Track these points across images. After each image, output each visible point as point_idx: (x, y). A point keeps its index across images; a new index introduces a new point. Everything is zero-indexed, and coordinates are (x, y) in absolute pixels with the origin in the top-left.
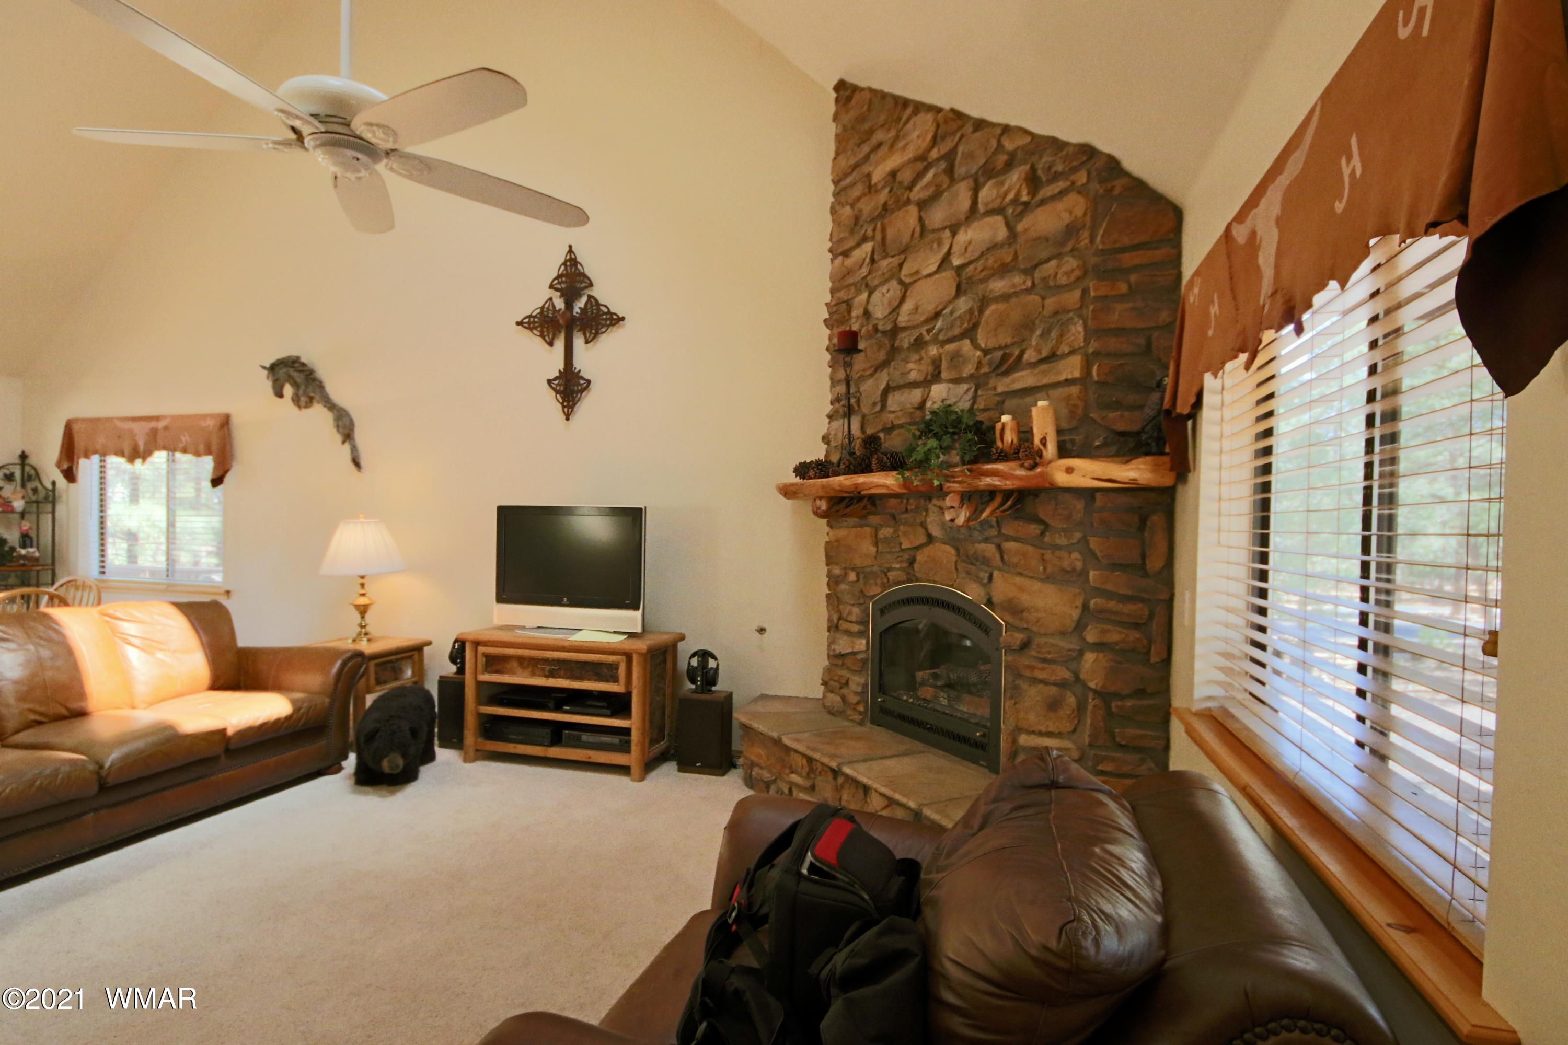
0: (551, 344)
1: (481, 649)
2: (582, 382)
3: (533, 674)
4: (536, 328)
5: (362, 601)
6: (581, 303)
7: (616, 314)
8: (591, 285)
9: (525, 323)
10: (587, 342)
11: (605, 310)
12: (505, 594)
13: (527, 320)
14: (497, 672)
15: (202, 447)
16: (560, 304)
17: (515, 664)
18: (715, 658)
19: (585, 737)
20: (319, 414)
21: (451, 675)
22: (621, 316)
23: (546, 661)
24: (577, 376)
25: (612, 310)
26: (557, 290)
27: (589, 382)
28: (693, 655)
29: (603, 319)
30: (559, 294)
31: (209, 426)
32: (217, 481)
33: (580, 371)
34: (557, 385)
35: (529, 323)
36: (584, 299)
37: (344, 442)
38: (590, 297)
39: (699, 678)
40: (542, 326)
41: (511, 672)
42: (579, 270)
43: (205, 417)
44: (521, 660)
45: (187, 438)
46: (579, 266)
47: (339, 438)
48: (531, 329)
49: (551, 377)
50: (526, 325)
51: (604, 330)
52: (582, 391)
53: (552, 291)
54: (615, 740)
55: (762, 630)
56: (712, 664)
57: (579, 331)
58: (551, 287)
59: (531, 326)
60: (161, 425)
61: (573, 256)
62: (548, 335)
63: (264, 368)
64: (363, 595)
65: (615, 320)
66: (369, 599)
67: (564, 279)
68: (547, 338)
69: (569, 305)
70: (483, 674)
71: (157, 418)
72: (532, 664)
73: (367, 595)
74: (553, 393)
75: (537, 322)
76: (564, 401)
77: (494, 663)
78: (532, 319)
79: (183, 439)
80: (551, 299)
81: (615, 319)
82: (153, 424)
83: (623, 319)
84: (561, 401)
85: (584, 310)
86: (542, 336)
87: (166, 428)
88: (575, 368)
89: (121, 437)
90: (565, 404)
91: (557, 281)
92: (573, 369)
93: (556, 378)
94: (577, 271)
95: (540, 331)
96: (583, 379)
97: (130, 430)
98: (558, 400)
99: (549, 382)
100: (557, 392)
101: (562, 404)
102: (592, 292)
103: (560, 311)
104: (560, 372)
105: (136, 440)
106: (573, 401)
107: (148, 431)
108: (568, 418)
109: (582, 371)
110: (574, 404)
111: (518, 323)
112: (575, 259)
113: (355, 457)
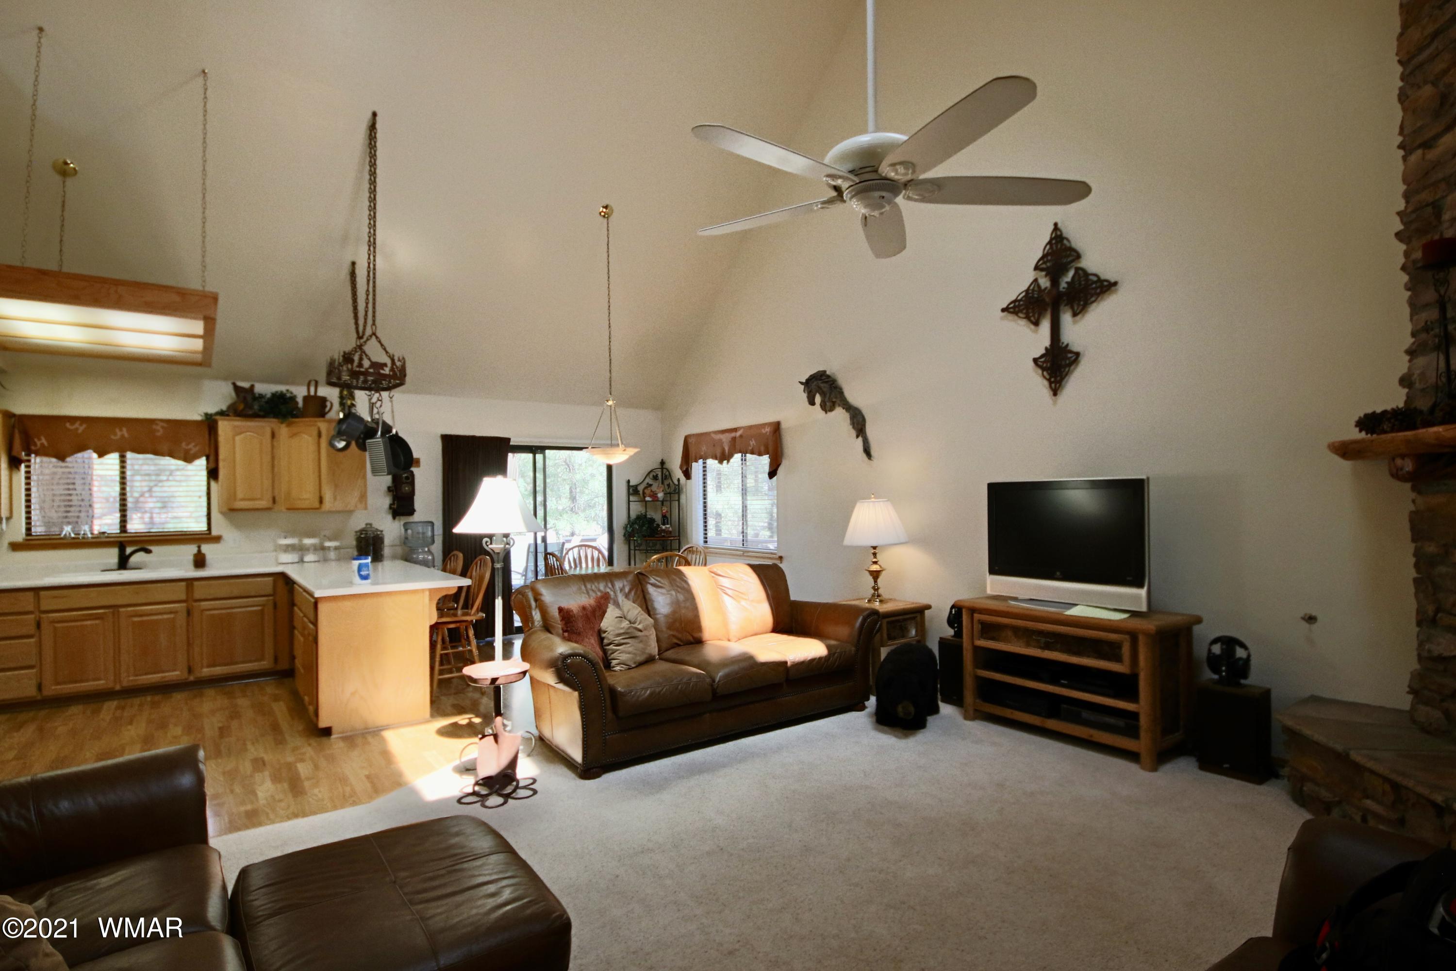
0: (1036, 324)
1: (977, 616)
2: (1070, 355)
3: (1028, 645)
4: (1021, 311)
5: (875, 568)
6: (1067, 278)
7: (1107, 281)
8: (1078, 256)
9: (1011, 308)
10: (1075, 314)
11: (1095, 279)
12: (997, 566)
13: (1012, 305)
14: (993, 639)
15: (762, 449)
16: (1045, 283)
17: (1010, 633)
18: (1243, 646)
19: (1085, 714)
20: (840, 415)
21: (950, 638)
22: (1113, 281)
23: (1041, 633)
24: (1065, 350)
25: (1103, 277)
26: (1042, 270)
27: (1077, 354)
28: (1215, 641)
29: (1093, 289)
30: (1044, 273)
31: (767, 432)
32: (772, 474)
33: (1067, 345)
34: (1043, 362)
35: (1014, 307)
36: (1071, 273)
37: (857, 437)
38: (1078, 269)
39: (1224, 668)
40: (1027, 308)
41: (1006, 640)
42: (1065, 245)
43: (763, 425)
44: (1016, 630)
45: (754, 442)
46: (1065, 242)
47: (853, 433)
48: (1016, 313)
49: (1037, 355)
50: (1011, 310)
51: (1093, 299)
52: (1070, 365)
53: (1037, 272)
54: (1121, 723)
55: (1311, 619)
56: (1240, 653)
57: (1065, 305)
58: (1036, 268)
59: (1017, 310)
60: (738, 434)
61: (1059, 233)
62: (1033, 316)
63: (801, 383)
64: (875, 563)
66: (880, 566)
67: (1049, 258)
68: (1032, 319)
69: (1055, 282)
70: (979, 640)
71: (735, 430)
72: (1027, 635)
73: (878, 563)
74: (1040, 371)
75: (1022, 305)
76: (1051, 377)
77: (989, 630)
78: (1017, 304)
79: (751, 443)
80: (1036, 280)
81: (1106, 286)
82: (733, 434)
83: (1115, 284)
84: (1048, 377)
85: (1071, 284)
86: (1028, 318)
87: (741, 436)
88: (1063, 343)
89: (714, 446)
90: (1053, 380)
91: (1041, 262)
92: (1061, 344)
93: (1042, 356)
94: (1064, 247)
95: (1025, 313)
96: (1071, 352)
97: (720, 440)
98: (1044, 377)
99: (1035, 360)
100: (1043, 369)
101: (1049, 380)
102: (1080, 263)
103: (1046, 290)
104: (1047, 349)
105: (722, 445)
106: (1060, 375)
107: (730, 440)
108: (1056, 393)
109: (1070, 344)
110: (1062, 379)
111: (1003, 310)
112: (1061, 235)
113: (867, 448)
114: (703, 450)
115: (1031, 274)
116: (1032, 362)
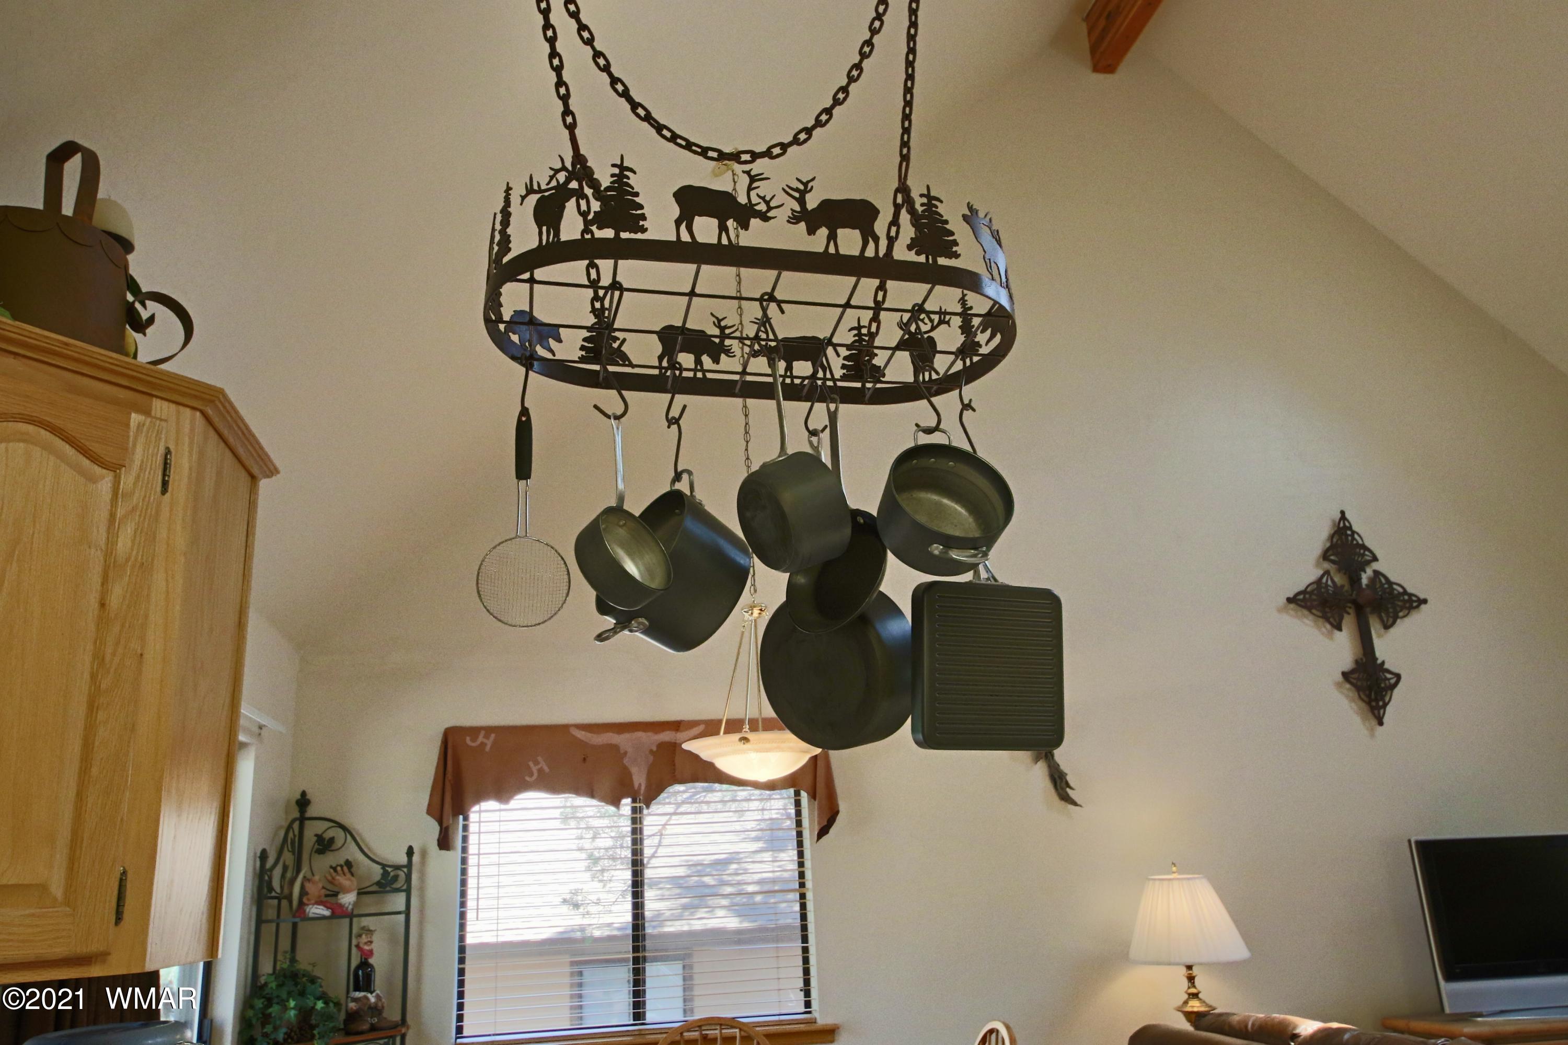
0: (1338, 628)
2: (1389, 676)
4: (1315, 609)
6: (1365, 579)
7: (1416, 596)
8: (1375, 559)
9: (1300, 601)
10: (1387, 627)
11: (1401, 590)
13: (1301, 597)
16: (1338, 578)
22: (1422, 598)
24: (1383, 668)
25: (1410, 590)
26: (1333, 562)
27: (1398, 677)
29: (1400, 600)
30: (1335, 567)
33: (1383, 663)
34: (1358, 679)
35: (1304, 600)
36: (1369, 575)
38: (1377, 573)
40: (1323, 605)
42: (1357, 541)
46: (1357, 538)
48: (1308, 611)
49: (1345, 670)
50: (1301, 603)
51: (1405, 613)
52: (1393, 687)
53: (1327, 563)
57: (1371, 613)
58: (1325, 556)
59: (1308, 606)
61: (1347, 524)
62: (1333, 618)
64: (1195, 995)
65: (1413, 603)
67: (1340, 550)
68: (1331, 620)
69: (1355, 581)
74: (1353, 692)
75: (1315, 600)
76: (1371, 700)
78: (1307, 596)
80: (1327, 573)
81: (1415, 601)
83: (1425, 602)
84: (1366, 699)
85: (1373, 587)
86: (1326, 618)
88: (1378, 660)
89: (584, 759)
90: (1374, 703)
91: (1330, 554)
92: (1375, 660)
93: (1352, 671)
94: (1355, 542)
95: (1321, 613)
96: (1390, 672)
97: (614, 748)
98: (1363, 700)
99: (1345, 674)
100: (1358, 689)
101: (1370, 703)
102: (1375, 566)
103: (1343, 586)
104: (1357, 662)
105: (626, 761)
106: (1383, 699)
107: (654, 749)
108: (1381, 723)
109: (1386, 662)
110: (1385, 705)
111: (1289, 600)
112: (1350, 528)
113: (1059, 781)
114: (535, 769)
115: (1318, 565)
116: (1340, 678)
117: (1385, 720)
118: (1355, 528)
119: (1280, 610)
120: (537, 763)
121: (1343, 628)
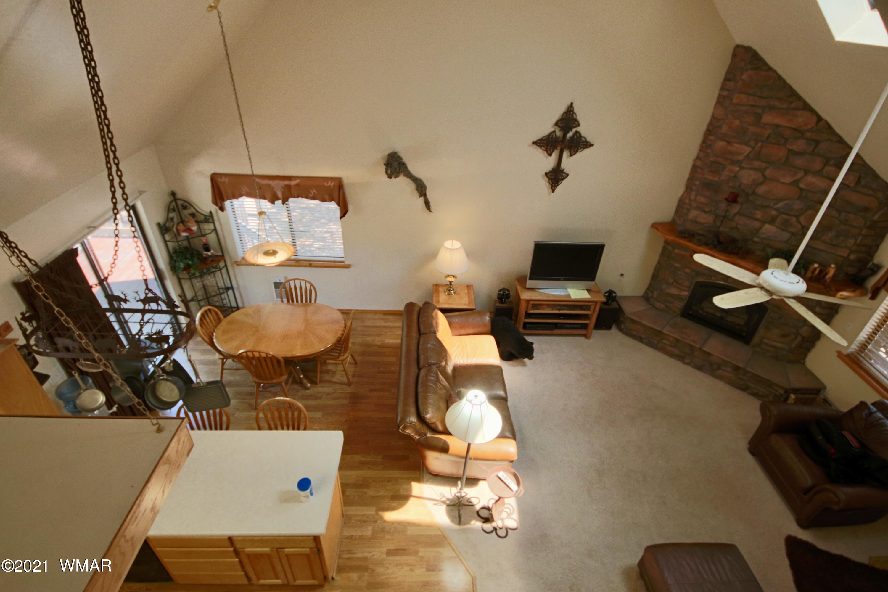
0: (550, 155)
1: (531, 302)
2: (564, 175)
3: (553, 309)
4: (543, 146)
6: (570, 134)
7: (589, 143)
8: (579, 125)
9: (538, 143)
10: (571, 155)
11: (584, 140)
15: (327, 197)
16: (559, 133)
17: (545, 307)
18: (614, 291)
22: (592, 143)
24: (562, 171)
25: (588, 140)
26: (559, 127)
27: (568, 175)
28: (606, 292)
29: (581, 144)
30: (559, 129)
31: (330, 186)
32: (342, 215)
33: (564, 169)
34: (550, 175)
35: (540, 143)
36: (573, 132)
37: (420, 197)
38: (577, 132)
40: (547, 146)
41: (543, 309)
42: (573, 117)
43: (324, 179)
44: (550, 305)
45: (315, 191)
46: (574, 116)
47: (416, 194)
48: (541, 147)
49: (548, 171)
51: (580, 149)
52: (563, 179)
53: (556, 127)
55: (622, 275)
56: (613, 294)
57: (567, 149)
58: (556, 124)
59: (541, 145)
60: (293, 183)
61: (572, 109)
62: (550, 150)
65: (587, 145)
67: (563, 121)
68: (548, 152)
69: (564, 134)
70: (530, 310)
71: (289, 178)
72: (553, 306)
74: (547, 179)
75: (545, 143)
76: (553, 183)
77: (535, 306)
78: (542, 142)
79: (312, 192)
80: (554, 131)
81: (589, 145)
82: (287, 182)
83: (592, 145)
84: (551, 183)
85: (572, 138)
86: (546, 151)
87: (297, 185)
88: (562, 168)
89: (260, 188)
90: (553, 185)
91: (560, 122)
92: (561, 168)
93: (550, 172)
94: (572, 118)
95: (545, 148)
96: (565, 173)
97: (269, 185)
99: (546, 174)
100: (549, 179)
101: (551, 185)
102: (578, 129)
103: (559, 137)
104: (553, 169)
105: (274, 189)
106: (558, 184)
107: (283, 186)
108: (553, 192)
109: (565, 169)
110: (558, 185)
111: (534, 143)
112: (573, 111)
113: (427, 204)
114: (244, 190)
115: (553, 127)
116: (544, 174)
117: (555, 191)
118: (575, 111)
119: (529, 145)
120: (244, 188)
121: (553, 154)
